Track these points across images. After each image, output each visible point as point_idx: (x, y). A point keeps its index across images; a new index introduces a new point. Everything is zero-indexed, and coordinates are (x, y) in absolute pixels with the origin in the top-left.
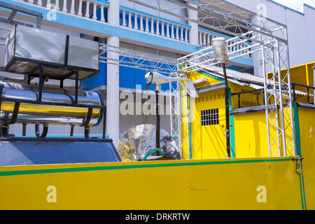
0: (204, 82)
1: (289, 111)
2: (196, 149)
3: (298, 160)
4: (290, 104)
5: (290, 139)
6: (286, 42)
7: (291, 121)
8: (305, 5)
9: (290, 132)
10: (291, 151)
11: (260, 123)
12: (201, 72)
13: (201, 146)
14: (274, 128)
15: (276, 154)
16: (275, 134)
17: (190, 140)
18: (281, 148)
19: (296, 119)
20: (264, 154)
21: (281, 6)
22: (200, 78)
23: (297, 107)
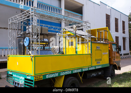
0: (70, 34)
1: (90, 43)
2: (67, 52)
3: (91, 54)
4: (90, 42)
5: (90, 50)
6: (90, 27)
7: (90, 46)
8: (100, 2)
9: (90, 48)
10: (90, 52)
11: (84, 46)
12: (69, 31)
13: (69, 51)
14: (86, 47)
15: (87, 53)
16: (87, 48)
17: (66, 50)
18: (88, 52)
19: (91, 45)
20: (84, 53)
21: (93, 2)
22: (69, 33)
23: (91, 42)
